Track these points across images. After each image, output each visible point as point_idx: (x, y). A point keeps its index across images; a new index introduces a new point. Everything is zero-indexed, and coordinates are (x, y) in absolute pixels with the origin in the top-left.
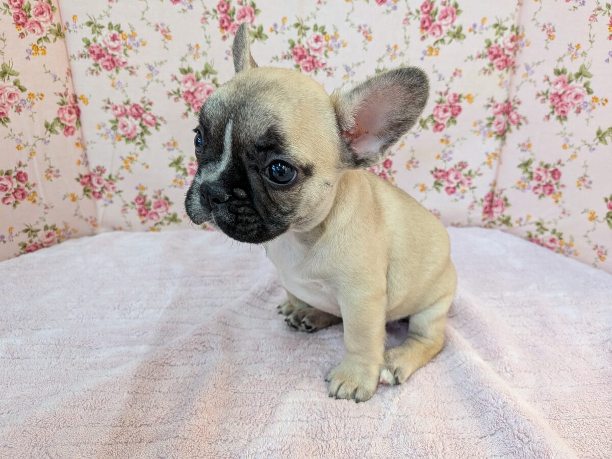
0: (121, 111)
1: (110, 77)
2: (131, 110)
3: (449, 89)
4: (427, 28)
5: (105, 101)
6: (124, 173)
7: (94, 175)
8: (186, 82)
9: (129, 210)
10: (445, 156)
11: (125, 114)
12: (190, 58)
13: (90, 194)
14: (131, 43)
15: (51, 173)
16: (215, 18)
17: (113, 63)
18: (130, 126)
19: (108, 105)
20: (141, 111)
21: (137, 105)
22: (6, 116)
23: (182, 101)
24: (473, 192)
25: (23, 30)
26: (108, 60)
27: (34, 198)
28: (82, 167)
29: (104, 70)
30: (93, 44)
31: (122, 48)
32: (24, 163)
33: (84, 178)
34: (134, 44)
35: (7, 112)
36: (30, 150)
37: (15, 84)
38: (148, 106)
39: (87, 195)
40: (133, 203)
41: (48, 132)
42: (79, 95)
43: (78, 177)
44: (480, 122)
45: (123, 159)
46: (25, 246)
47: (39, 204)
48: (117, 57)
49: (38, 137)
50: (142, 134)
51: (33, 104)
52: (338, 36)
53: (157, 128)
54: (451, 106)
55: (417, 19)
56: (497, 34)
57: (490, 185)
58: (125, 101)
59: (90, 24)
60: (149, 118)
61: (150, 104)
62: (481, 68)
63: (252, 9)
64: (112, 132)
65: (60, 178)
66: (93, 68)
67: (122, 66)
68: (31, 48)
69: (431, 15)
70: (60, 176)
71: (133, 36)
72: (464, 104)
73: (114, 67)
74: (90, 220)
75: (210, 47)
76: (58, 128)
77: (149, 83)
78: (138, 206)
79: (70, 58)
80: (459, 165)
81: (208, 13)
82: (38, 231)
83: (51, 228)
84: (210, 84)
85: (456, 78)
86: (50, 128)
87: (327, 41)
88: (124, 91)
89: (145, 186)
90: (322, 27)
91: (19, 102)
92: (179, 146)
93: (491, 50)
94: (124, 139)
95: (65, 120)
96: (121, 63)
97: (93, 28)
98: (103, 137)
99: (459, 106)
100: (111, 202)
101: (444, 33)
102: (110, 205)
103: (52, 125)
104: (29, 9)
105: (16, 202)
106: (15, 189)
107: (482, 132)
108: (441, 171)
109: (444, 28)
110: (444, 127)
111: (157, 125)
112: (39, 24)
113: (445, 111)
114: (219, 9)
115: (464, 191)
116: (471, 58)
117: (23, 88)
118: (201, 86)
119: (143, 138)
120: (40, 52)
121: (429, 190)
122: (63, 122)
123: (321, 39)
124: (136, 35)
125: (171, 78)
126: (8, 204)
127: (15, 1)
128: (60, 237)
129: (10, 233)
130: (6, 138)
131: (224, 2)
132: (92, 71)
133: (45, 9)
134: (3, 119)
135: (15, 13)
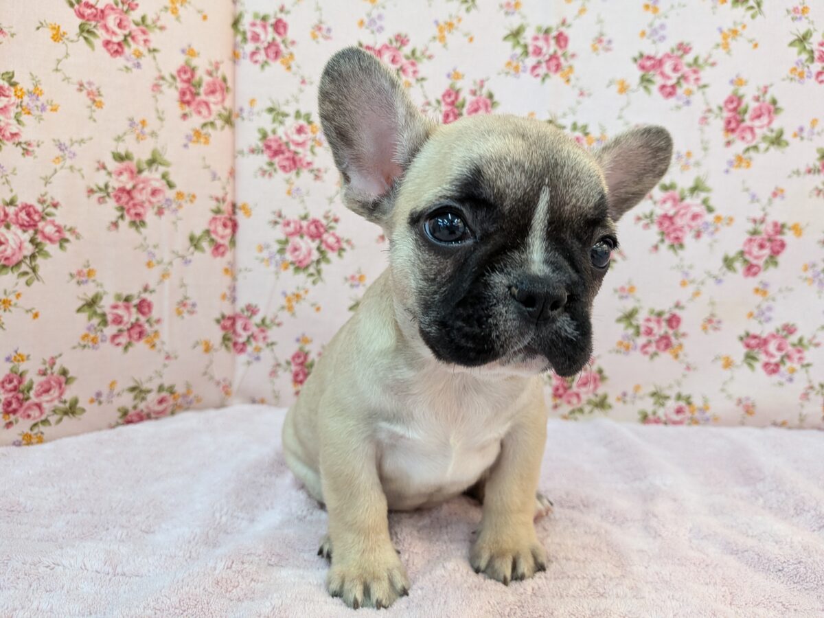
0: (295, 228)
1: (288, 181)
2: (308, 227)
3: (766, 215)
4: (733, 131)
5: (274, 213)
6: (284, 316)
7: (240, 317)
9: (280, 372)
10: (761, 315)
13: (230, 344)
15: (184, 306)
16: (438, 111)
17: (294, 163)
18: (304, 250)
19: (279, 219)
20: (322, 230)
21: (318, 221)
22: (143, 219)
24: (807, 372)
25: (187, 110)
26: (288, 159)
27: (154, 340)
28: (227, 303)
29: (281, 173)
30: (271, 136)
31: (310, 143)
32: (151, 287)
33: (226, 319)
35: (145, 213)
36: (164, 270)
37: (164, 176)
38: (333, 224)
39: (226, 346)
40: (288, 363)
41: (192, 249)
42: (239, 204)
43: (218, 316)
44: (814, 265)
45: (286, 296)
46: (125, 413)
48: (301, 156)
49: (178, 252)
50: (318, 262)
51: (180, 206)
53: (340, 255)
54: (769, 240)
55: (719, 118)
58: (303, 213)
59: (271, 110)
60: (331, 240)
61: (336, 220)
62: (812, 187)
63: (489, 102)
64: (278, 257)
65: (195, 315)
66: (266, 167)
67: (305, 167)
68: (192, 133)
69: (739, 113)
70: (196, 313)
72: (788, 237)
73: (294, 168)
74: (222, 383)
76: (205, 244)
77: (337, 193)
78: (294, 368)
79: (236, 154)
80: (784, 330)
81: (429, 104)
82: (149, 391)
83: (167, 391)
85: (777, 200)
86: (195, 243)
87: (590, 143)
88: (303, 201)
89: (310, 337)
90: (584, 126)
91: (163, 202)
92: (367, 281)
94: (292, 268)
95: (217, 234)
96: (304, 164)
97: (274, 117)
98: (264, 263)
99: (781, 241)
100: (258, 359)
101: (758, 138)
102: (255, 365)
103: (199, 239)
104: (200, 86)
105: (129, 343)
106: (132, 324)
108: (755, 337)
109: (757, 131)
110: (759, 270)
111: (341, 250)
112: (207, 104)
113: (761, 246)
114: (444, 100)
115: (793, 371)
116: (797, 173)
117: (171, 184)
119: (319, 267)
120: (202, 140)
121: (738, 367)
122: (213, 236)
123: (582, 141)
126: (118, 344)
127: (185, 72)
128: (176, 404)
129: (111, 389)
130: (135, 249)
131: (451, 91)
132: (264, 173)
133: (218, 88)
134: (138, 222)
135: (182, 89)
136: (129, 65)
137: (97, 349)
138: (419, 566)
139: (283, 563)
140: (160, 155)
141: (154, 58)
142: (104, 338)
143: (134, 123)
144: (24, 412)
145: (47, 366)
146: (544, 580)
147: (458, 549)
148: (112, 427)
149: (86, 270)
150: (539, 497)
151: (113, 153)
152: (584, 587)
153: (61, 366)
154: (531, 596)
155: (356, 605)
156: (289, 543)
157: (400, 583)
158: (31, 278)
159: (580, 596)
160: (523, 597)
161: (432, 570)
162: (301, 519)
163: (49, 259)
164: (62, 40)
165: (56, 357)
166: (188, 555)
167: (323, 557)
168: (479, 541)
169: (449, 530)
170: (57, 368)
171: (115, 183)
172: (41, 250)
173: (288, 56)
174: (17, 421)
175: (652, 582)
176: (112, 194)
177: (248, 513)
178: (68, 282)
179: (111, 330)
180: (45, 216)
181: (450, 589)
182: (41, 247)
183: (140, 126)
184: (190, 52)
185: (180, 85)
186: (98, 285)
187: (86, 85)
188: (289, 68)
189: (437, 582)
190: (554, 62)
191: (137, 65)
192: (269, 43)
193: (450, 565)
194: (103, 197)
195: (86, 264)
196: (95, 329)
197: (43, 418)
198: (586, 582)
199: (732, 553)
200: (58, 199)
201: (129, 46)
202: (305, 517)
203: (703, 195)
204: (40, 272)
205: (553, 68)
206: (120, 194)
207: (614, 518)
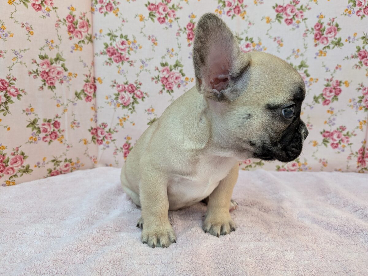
0: (122, 88)
1: (118, 67)
2: (128, 88)
3: (333, 77)
4: (318, 39)
5: (113, 81)
6: (119, 128)
7: (99, 128)
8: (164, 71)
9: (118, 152)
10: (330, 122)
11: (124, 90)
12: (167, 57)
13: (96, 141)
14: (133, 47)
15: (74, 124)
16: (185, 33)
17: (121, 59)
18: (127, 98)
19: (115, 84)
20: (134, 89)
21: (132, 85)
22: (54, 85)
23: (160, 83)
24: (350, 147)
25: (72, 35)
26: (118, 57)
27: (62, 139)
28: (93, 122)
29: (114, 63)
30: (110, 46)
31: (127, 49)
32: (59, 116)
33: (93, 129)
34: (135, 47)
35: (55, 82)
36: (65, 108)
37: (63, 66)
38: (139, 86)
39: (94, 141)
40: (122, 148)
41: (77, 98)
42: (97, 78)
43: (90, 128)
44: (354, 100)
45: (119, 119)
46: (51, 171)
47: (64, 144)
48: (124, 55)
49: (70, 100)
50: (133, 103)
51: (70, 79)
52: (261, 44)
53: (142, 100)
54: (334, 88)
55: (312, 34)
56: (364, 43)
57: (362, 142)
58: (125, 82)
59: (109, 34)
60: (138, 93)
61: (140, 84)
62: (354, 64)
64: (115, 101)
65: (79, 128)
66: (108, 61)
67: (126, 60)
68: (74, 46)
69: (321, 31)
70: (80, 127)
71: (134, 43)
72: (343, 87)
73: (121, 61)
74: (93, 157)
75: (180, 50)
76: (82, 96)
77: (141, 71)
78: (124, 151)
79: (94, 55)
80: (340, 129)
81: (181, 30)
82: (61, 162)
83: (68, 161)
84: (178, 73)
85: (338, 71)
86: (78, 95)
87: (254, 46)
88: (125, 76)
89: (130, 137)
90: (251, 39)
91: (63, 77)
92: (155, 111)
93: (360, 53)
94: (121, 106)
95: (87, 92)
96: (125, 59)
97: (111, 37)
98: (109, 104)
99: (340, 89)
100: (108, 147)
101: (330, 42)
102: (107, 149)
103: (79, 94)
104: (77, 24)
105: (51, 140)
106: (51, 132)
107: (355, 106)
108: (327, 132)
109: (329, 39)
110: (330, 102)
111: (143, 98)
112: (80, 32)
113: (331, 92)
114: (188, 28)
115: (344, 147)
116: (347, 58)
117: (66, 69)
118: (173, 74)
119: (133, 106)
120: (79, 49)
121: (320, 145)
123: (250, 46)
124: (136, 42)
125: (154, 68)
126: (46, 141)
127: (70, 18)
128: (73, 167)
129: (44, 161)
130: (51, 98)
131: (191, 23)
132: (107, 63)
133: (85, 25)
134: (52, 87)
135: (69, 25)
136: (45, 15)
137: (36, 143)
138: (180, 230)
139: (122, 231)
140: (60, 56)
141: (56, 11)
142: (39, 139)
143: (48, 42)
144: (6, 172)
145: (15, 151)
146: (234, 235)
147: (197, 223)
148: (45, 177)
149: (30, 108)
150: (232, 201)
151: (39, 55)
152: (252, 237)
153: (21, 151)
154: (229, 241)
155: (154, 246)
156: (124, 222)
157: (173, 238)
158: (6, 112)
159: (250, 241)
160: (225, 242)
161: (186, 231)
162: (129, 212)
163: (13, 104)
164: (13, 3)
165: (19, 147)
166: (80, 228)
167: (139, 227)
168: (206, 220)
169: (193, 215)
170: (19, 152)
171: (41, 69)
172: (9, 100)
173: (116, 9)
174: (3, 176)
175: (281, 235)
176: (39, 74)
177: (106, 211)
178: (22, 114)
179: (42, 135)
180: (10, 84)
181: (194, 239)
182: (9, 98)
183: (51, 43)
184: (72, 8)
185: (68, 24)
186: (35, 115)
187: (25, 24)
188: (117, 15)
189: (188, 237)
190: (237, 9)
191: (48, 15)
192: (107, 3)
193: (194, 230)
194: (36, 75)
195: (30, 106)
196: (35, 134)
197: (15, 174)
198: (252, 235)
199: (316, 223)
200: (15, 77)
201: (44, 6)
202: (131, 212)
203: (305, 69)
204: (9, 110)
205: (237, 12)
206: (43, 74)
207: (265, 209)
